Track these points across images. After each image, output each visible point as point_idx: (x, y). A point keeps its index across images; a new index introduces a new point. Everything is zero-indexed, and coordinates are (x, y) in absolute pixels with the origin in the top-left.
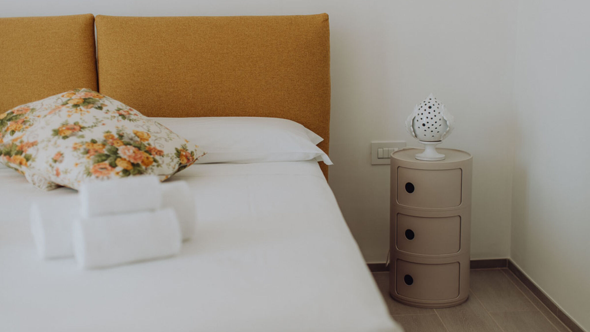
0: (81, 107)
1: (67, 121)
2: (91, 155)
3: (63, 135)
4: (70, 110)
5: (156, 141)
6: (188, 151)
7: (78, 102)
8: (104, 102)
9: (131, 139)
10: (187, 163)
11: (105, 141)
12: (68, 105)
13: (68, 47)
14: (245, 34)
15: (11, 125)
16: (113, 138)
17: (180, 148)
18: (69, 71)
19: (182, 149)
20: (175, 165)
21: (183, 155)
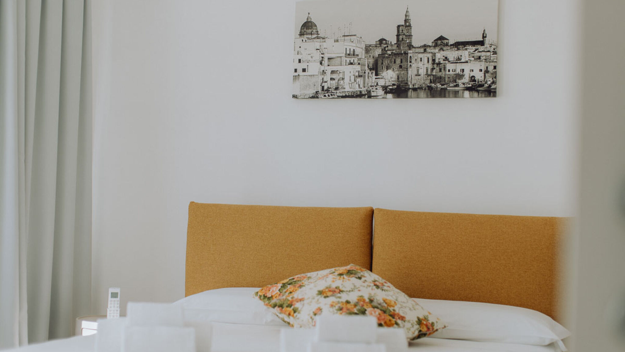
0: (345, 276)
1: (330, 285)
2: (343, 312)
3: (325, 295)
4: (335, 277)
5: (401, 309)
6: (429, 321)
7: (343, 272)
8: (364, 274)
9: (380, 304)
10: (426, 331)
11: (357, 303)
12: (334, 274)
13: (349, 233)
14: (502, 230)
15: (290, 288)
16: (364, 301)
17: (421, 317)
18: (348, 254)
19: (424, 319)
20: (415, 331)
21: (423, 323)
